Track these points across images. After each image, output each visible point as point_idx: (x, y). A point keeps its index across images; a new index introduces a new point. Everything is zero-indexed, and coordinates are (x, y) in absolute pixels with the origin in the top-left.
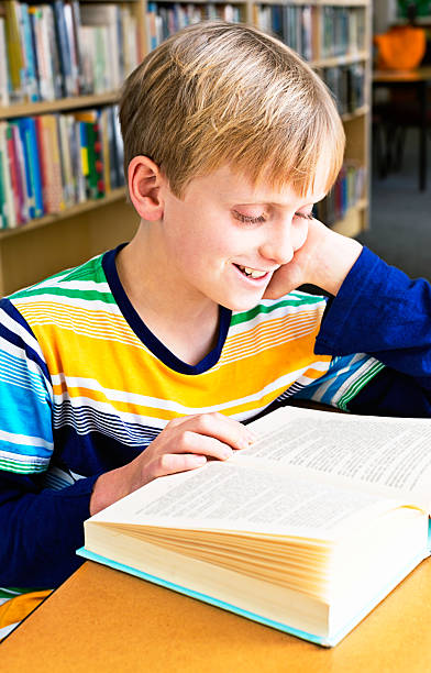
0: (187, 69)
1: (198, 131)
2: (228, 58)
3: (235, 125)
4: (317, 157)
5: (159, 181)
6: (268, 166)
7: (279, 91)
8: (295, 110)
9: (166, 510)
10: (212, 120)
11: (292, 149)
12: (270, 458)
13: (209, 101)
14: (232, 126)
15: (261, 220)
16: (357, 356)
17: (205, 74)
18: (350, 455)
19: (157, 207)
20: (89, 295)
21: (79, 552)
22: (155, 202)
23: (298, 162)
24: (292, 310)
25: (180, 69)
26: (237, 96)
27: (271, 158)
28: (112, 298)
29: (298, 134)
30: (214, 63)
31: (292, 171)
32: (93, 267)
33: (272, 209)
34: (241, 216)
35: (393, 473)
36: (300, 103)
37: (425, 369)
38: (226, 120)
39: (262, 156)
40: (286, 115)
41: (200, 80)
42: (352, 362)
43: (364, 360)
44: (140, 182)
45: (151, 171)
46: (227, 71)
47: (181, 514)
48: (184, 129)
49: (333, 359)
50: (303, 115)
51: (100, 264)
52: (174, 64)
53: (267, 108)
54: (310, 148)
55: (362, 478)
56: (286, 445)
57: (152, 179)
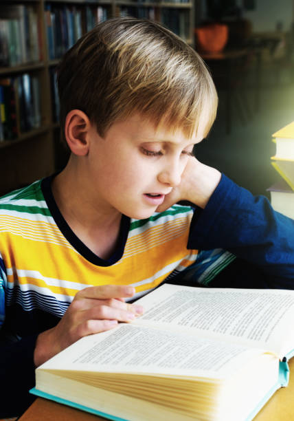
0: (111, 46)
1: (119, 89)
2: (140, 40)
3: (145, 85)
4: (201, 111)
5: (88, 127)
6: (167, 115)
7: (175, 64)
8: (187, 77)
9: (96, 359)
10: (129, 81)
11: (184, 103)
12: (164, 321)
13: (127, 69)
14: (143, 86)
15: (160, 154)
16: (216, 251)
17: (124, 50)
18: (220, 318)
19: (85, 146)
20: (33, 210)
21: (32, 392)
22: (84, 142)
23: (188, 113)
24: (171, 218)
25: (106, 47)
26: (147, 65)
27: (169, 110)
28: (48, 212)
29: (188, 94)
30: (130, 43)
31: (184, 119)
32: (35, 189)
33: (168, 147)
34: (146, 151)
35: (252, 330)
36: (190, 72)
37: (267, 259)
38: (139, 81)
39: (163, 108)
40: (180, 80)
41: (121, 54)
42: (212, 255)
43: (221, 254)
44: (73, 128)
45: (83, 120)
46: (139, 49)
47: (107, 362)
48: (108, 88)
49: (199, 253)
50: (192, 81)
51: (39, 187)
52: (101, 43)
53: (167, 74)
54: (196, 104)
55: (231, 334)
56: (174, 311)
57: (83, 126)
